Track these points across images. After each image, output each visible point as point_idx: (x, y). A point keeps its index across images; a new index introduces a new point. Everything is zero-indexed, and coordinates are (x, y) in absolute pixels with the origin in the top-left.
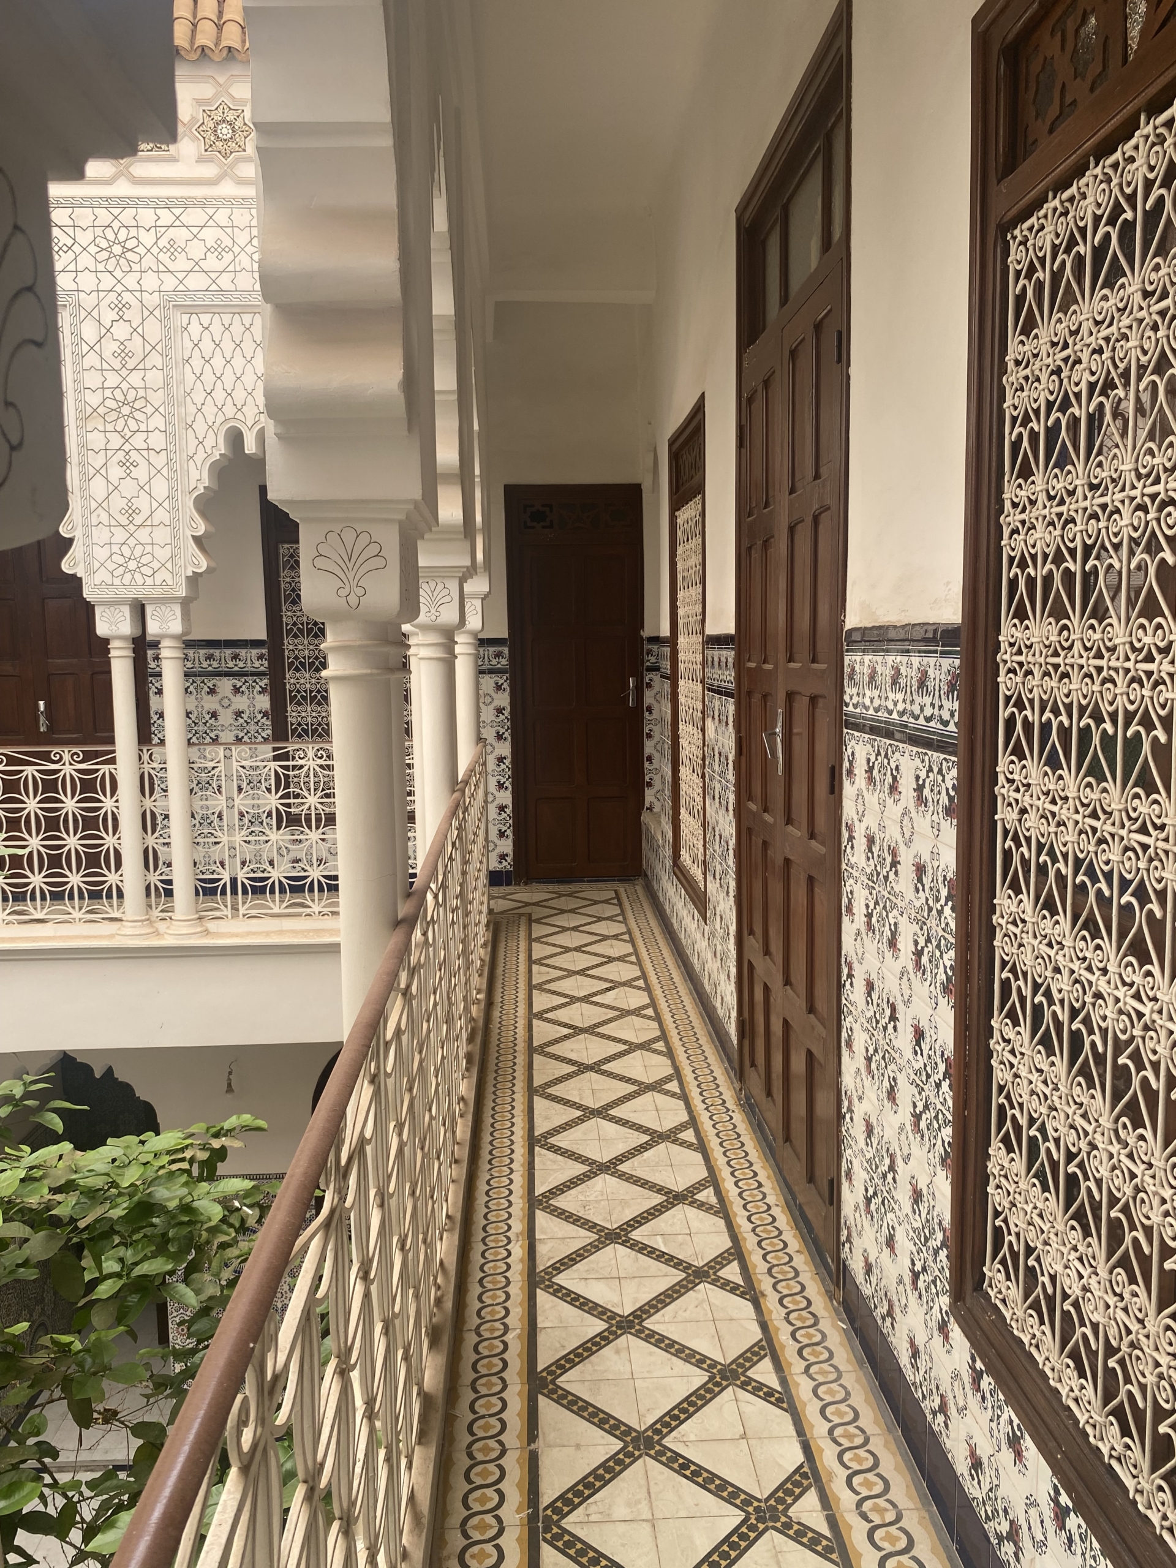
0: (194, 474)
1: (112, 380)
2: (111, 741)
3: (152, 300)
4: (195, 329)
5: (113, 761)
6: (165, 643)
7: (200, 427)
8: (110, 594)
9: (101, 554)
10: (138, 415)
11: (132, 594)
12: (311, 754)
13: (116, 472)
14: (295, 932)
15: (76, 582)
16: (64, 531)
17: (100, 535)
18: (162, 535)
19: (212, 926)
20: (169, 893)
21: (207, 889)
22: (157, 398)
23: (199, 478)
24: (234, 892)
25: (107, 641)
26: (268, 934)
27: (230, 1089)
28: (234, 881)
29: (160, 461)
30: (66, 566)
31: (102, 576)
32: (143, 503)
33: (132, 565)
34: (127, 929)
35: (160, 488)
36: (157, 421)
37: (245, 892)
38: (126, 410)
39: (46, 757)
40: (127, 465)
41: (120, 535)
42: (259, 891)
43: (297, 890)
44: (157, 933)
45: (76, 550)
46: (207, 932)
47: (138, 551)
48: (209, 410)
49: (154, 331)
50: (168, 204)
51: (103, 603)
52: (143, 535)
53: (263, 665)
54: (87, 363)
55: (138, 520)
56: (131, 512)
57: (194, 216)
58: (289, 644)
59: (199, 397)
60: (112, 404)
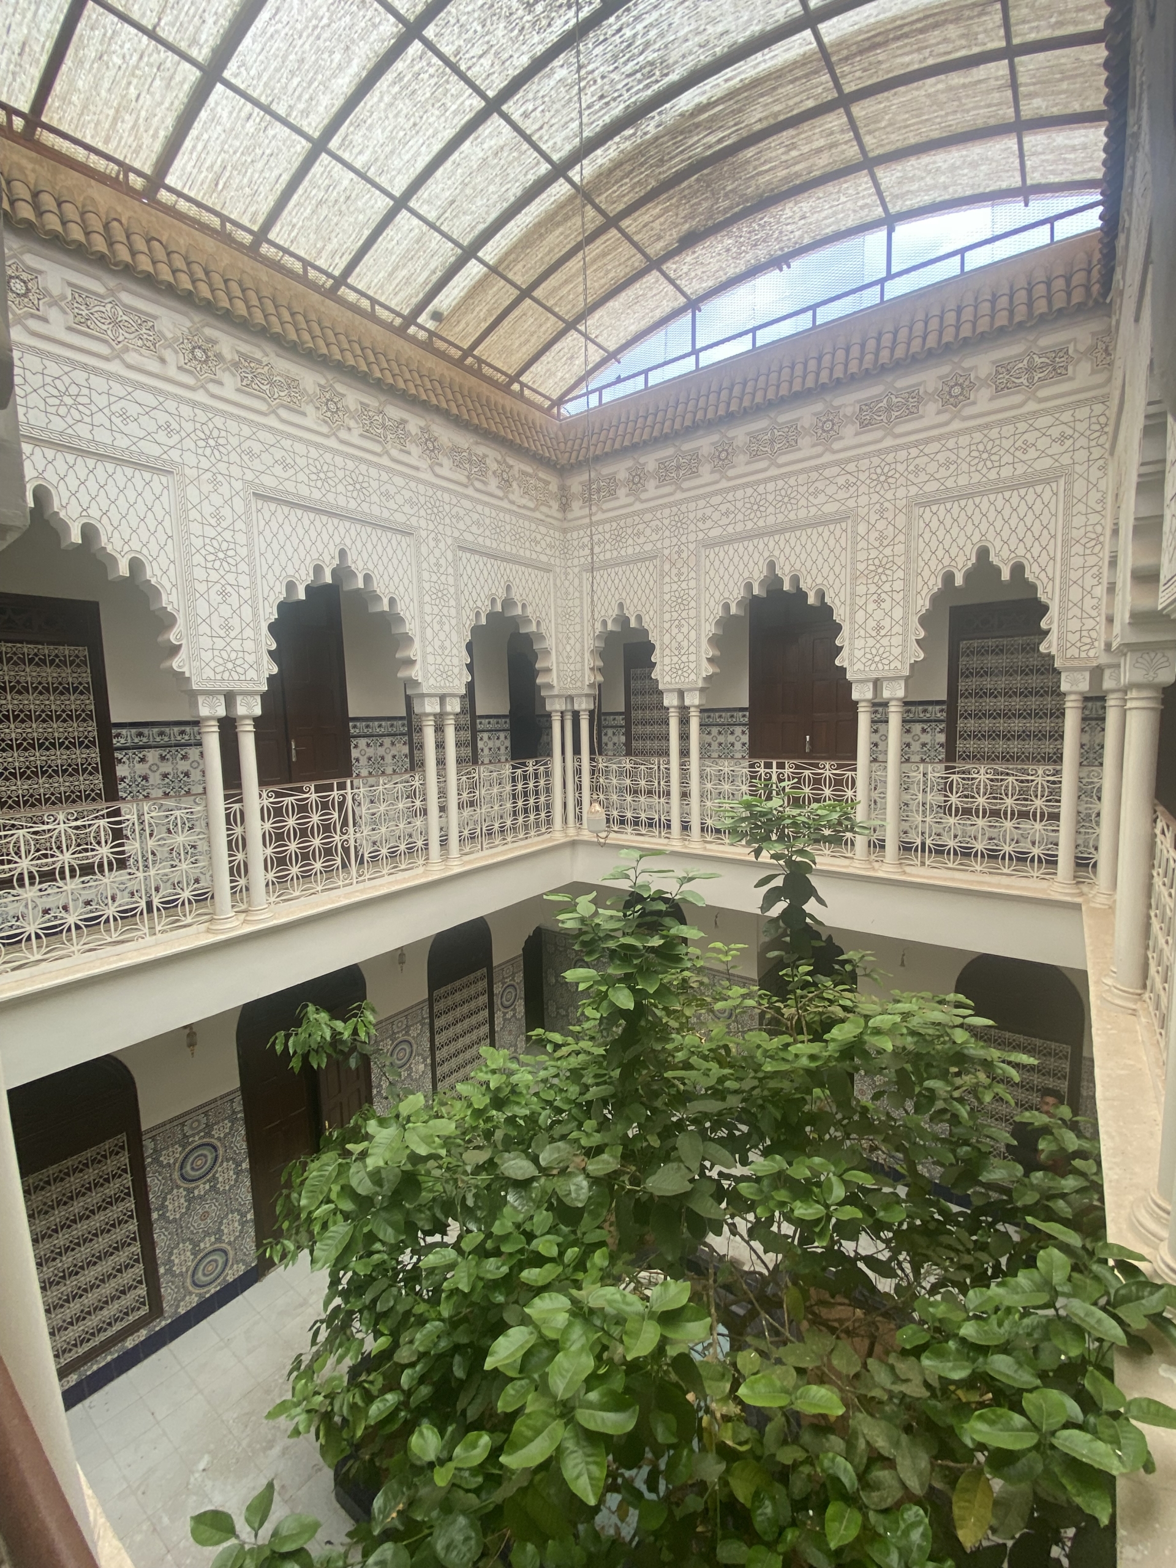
0: (920, 602)
1: (874, 553)
2: (855, 759)
3: (900, 504)
4: (927, 515)
5: (855, 770)
6: (892, 703)
7: (926, 573)
8: (862, 677)
9: (858, 654)
10: (888, 572)
11: (874, 676)
12: (982, 771)
13: (871, 606)
14: (961, 881)
15: (843, 670)
16: (838, 643)
17: (859, 643)
18: (897, 640)
19: (908, 869)
20: (883, 847)
21: (906, 848)
22: (899, 561)
23: (923, 604)
24: (923, 850)
25: (857, 703)
26: (945, 879)
27: (903, 964)
28: (923, 844)
29: (898, 597)
30: (837, 662)
31: (859, 666)
32: (887, 623)
33: (877, 659)
34: (856, 864)
35: (898, 613)
36: (900, 574)
37: (930, 851)
38: (880, 570)
39: (817, 766)
40: (879, 602)
41: (871, 642)
42: (939, 852)
43: (966, 855)
44: (873, 869)
45: (844, 653)
46: (904, 873)
47: (881, 651)
48: (933, 563)
49: (901, 521)
50: (916, 444)
51: (858, 681)
52: (885, 641)
53: (943, 716)
54: (859, 547)
55: (883, 633)
56: (879, 628)
57: (932, 448)
58: (961, 702)
59: (926, 557)
60: (872, 568)
